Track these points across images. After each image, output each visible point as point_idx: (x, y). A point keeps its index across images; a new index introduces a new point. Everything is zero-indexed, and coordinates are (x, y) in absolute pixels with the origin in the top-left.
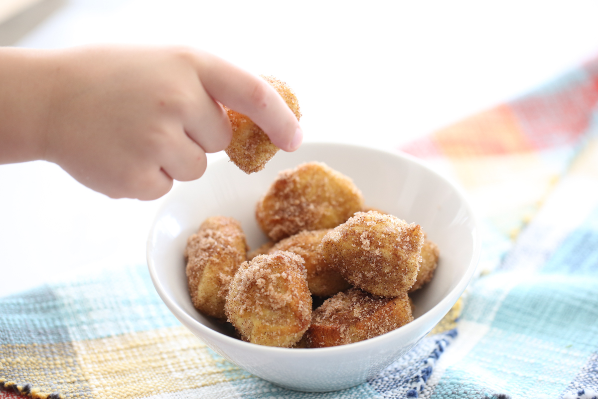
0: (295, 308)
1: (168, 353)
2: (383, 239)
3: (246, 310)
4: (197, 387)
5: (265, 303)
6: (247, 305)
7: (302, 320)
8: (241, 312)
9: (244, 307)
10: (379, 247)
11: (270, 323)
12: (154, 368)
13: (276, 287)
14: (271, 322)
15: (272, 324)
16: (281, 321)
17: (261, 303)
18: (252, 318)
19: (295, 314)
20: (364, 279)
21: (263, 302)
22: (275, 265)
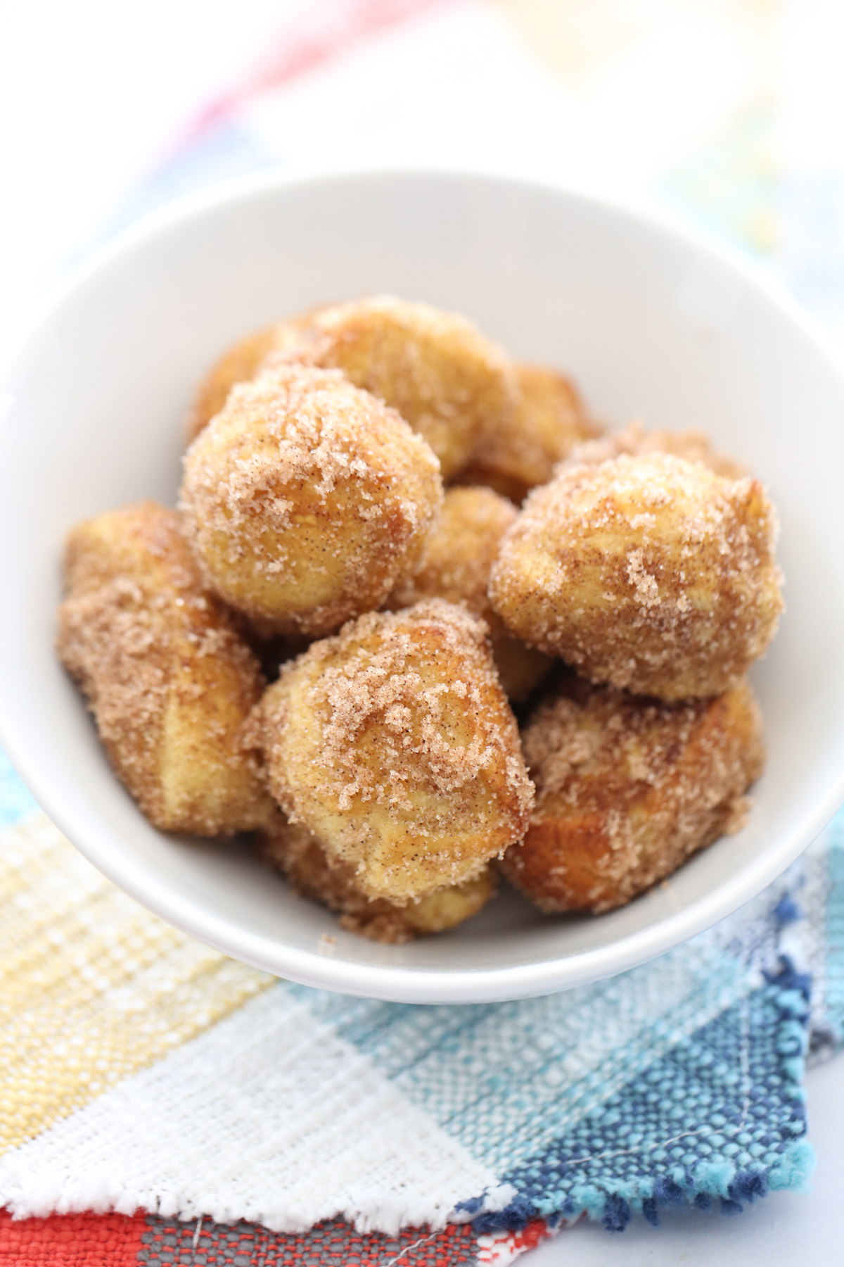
0: (498, 779)
1: (59, 921)
2: (687, 560)
3: (356, 797)
4: (199, 1032)
5: (415, 774)
6: (363, 783)
7: (518, 811)
8: (344, 803)
9: (353, 788)
10: (683, 587)
11: (430, 827)
12: (47, 990)
13: (442, 725)
14: (434, 826)
15: (434, 830)
16: (462, 821)
17: (405, 777)
18: (374, 817)
19: (500, 798)
20: (643, 669)
21: (410, 773)
22: (425, 658)
